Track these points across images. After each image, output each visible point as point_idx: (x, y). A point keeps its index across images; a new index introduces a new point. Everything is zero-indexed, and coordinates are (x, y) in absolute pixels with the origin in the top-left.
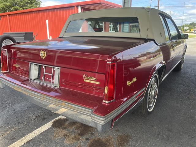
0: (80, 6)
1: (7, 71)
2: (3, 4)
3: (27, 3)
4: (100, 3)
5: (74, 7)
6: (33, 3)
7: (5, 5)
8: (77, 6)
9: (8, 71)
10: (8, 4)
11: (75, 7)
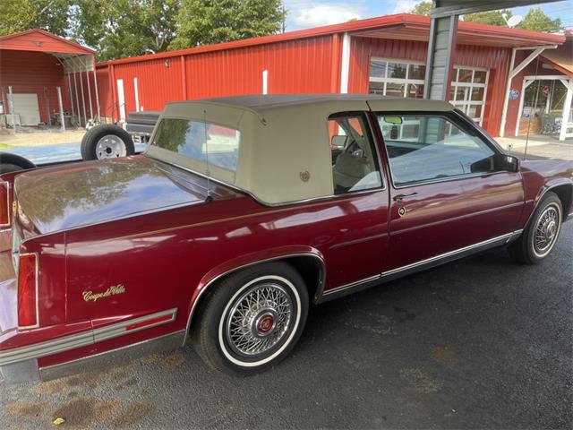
0: (349, 32)
1: (6, 225)
2: (194, 20)
3: (251, 17)
4: (402, 24)
5: (332, 35)
6: (266, 16)
7: (198, 25)
8: (341, 35)
9: (9, 224)
10: (205, 22)
11: (335, 37)
